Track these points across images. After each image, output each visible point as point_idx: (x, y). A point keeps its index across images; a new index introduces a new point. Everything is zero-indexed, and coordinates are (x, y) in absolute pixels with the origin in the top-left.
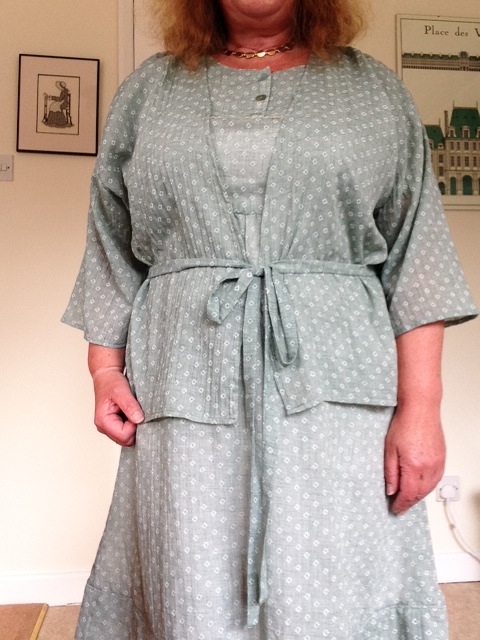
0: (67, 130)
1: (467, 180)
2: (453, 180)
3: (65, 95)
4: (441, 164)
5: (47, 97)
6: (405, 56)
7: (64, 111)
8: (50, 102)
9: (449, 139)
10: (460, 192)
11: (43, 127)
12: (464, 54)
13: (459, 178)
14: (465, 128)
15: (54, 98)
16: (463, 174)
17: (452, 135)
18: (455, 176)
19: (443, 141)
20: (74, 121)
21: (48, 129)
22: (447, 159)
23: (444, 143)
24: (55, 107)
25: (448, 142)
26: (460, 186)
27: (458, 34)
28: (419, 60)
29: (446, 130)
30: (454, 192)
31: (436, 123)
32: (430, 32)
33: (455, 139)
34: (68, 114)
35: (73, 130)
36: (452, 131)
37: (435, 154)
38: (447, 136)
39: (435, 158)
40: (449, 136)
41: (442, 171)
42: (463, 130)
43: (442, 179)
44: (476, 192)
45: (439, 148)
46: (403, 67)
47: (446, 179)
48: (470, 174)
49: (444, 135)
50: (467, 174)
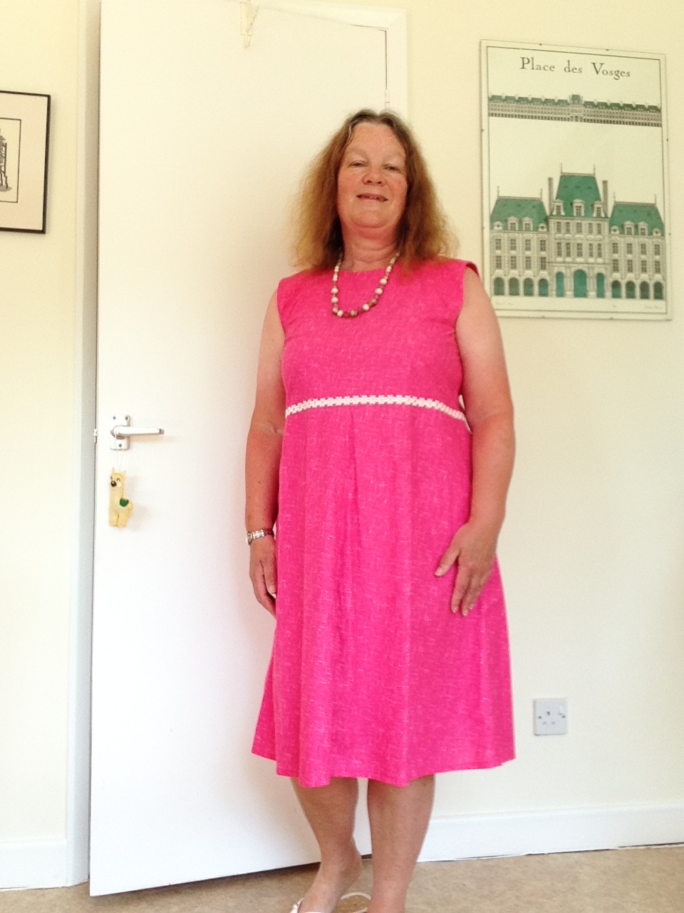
1: (580, 276)
2: (560, 276)
4: (543, 254)
6: (493, 99)
9: (554, 217)
10: (569, 293)
12: (576, 98)
13: (568, 273)
16: (573, 269)
17: (559, 213)
18: (563, 270)
19: (546, 220)
22: (552, 246)
23: (548, 228)
25: (552, 223)
26: (569, 283)
27: (569, 69)
28: (513, 105)
29: (550, 205)
30: (561, 294)
31: (534, 194)
32: (528, 66)
33: (562, 217)
34: (4, 172)
35: (9, 195)
36: (558, 207)
37: (534, 238)
38: (551, 214)
39: (535, 244)
40: (554, 213)
41: (543, 263)
42: (575, 205)
43: (544, 274)
44: (592, 293)
45: (540, 230)
46: (491, 115)
47: (549, 274)
48: (584, 268)
49: (548, 213)
50: (580, 267)
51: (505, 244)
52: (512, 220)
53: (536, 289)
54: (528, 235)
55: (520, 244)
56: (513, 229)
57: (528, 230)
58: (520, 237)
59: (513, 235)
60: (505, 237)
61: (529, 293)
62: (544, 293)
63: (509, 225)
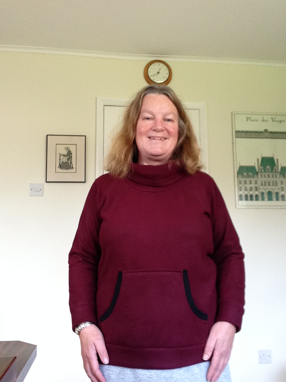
0: (70, 171)
1: (270, 193)
2: (262, 194)
3: (69, 154)
4: (256, 185)
5: (60, 155)
6: (237, 132)
7: (69, 161)
8: (62, 158)
9: (260, 172)
10: (266, 199)
11: (59, 170)
12: (266, 131)
13: (266, 192)
14: (268, 167)
15: (64, 155)
16: (268, 190)
17: (261, 171)
18: (264, 191)
19: (257, 173)
20: (74, 166)
21: (61, 170)
22: (259, 182)
23: (258, 176)
24: (65, 160)
25: (259, 174)
26: (266, 196)
27: (263, 121)
28: (244, 134)
29: (258, 168)
30: (263, 199)
31: (253, 165)
32: (249, 120)
33: (263, 172)
34: (71, 163)
35: (74, 170)
36: (261, 169)
37: (253, 180)
38: (259, 171)
39: (253, 182)
40: (260, 171)
41: (256, 189)
42: (267, 168)
43: (257, 193)
44: (274, 199)
45: (255, 177)
46: (236, 137)
47: (259, 193)
48: (271, 190)
49: (257, 171)
50: (269, 190)
51: (243, 182)
52: (245, 174)
53: (254, 198)
54: (251, 179)
55: (248, 182)
56: (245, 177)
57: (250, 177)
58: (248, 180)
59: (245, 179)
60: (243, 180)
61: (252, 199)
62: (257, 199)
63: (244, 176)
